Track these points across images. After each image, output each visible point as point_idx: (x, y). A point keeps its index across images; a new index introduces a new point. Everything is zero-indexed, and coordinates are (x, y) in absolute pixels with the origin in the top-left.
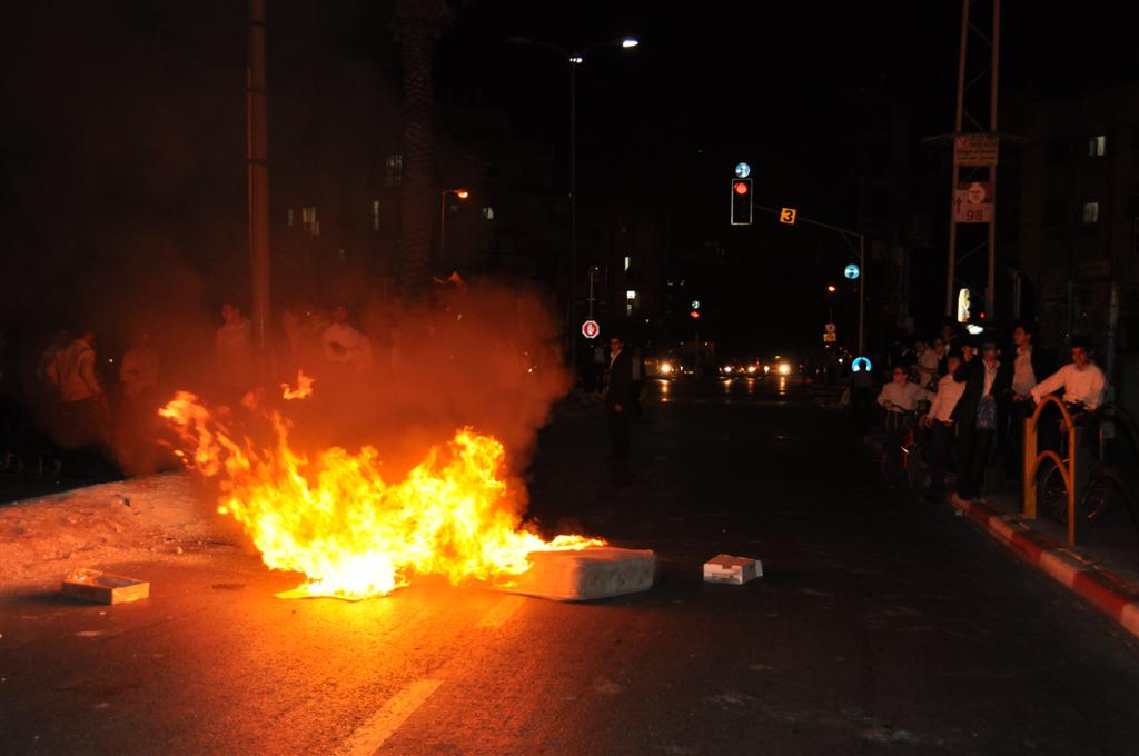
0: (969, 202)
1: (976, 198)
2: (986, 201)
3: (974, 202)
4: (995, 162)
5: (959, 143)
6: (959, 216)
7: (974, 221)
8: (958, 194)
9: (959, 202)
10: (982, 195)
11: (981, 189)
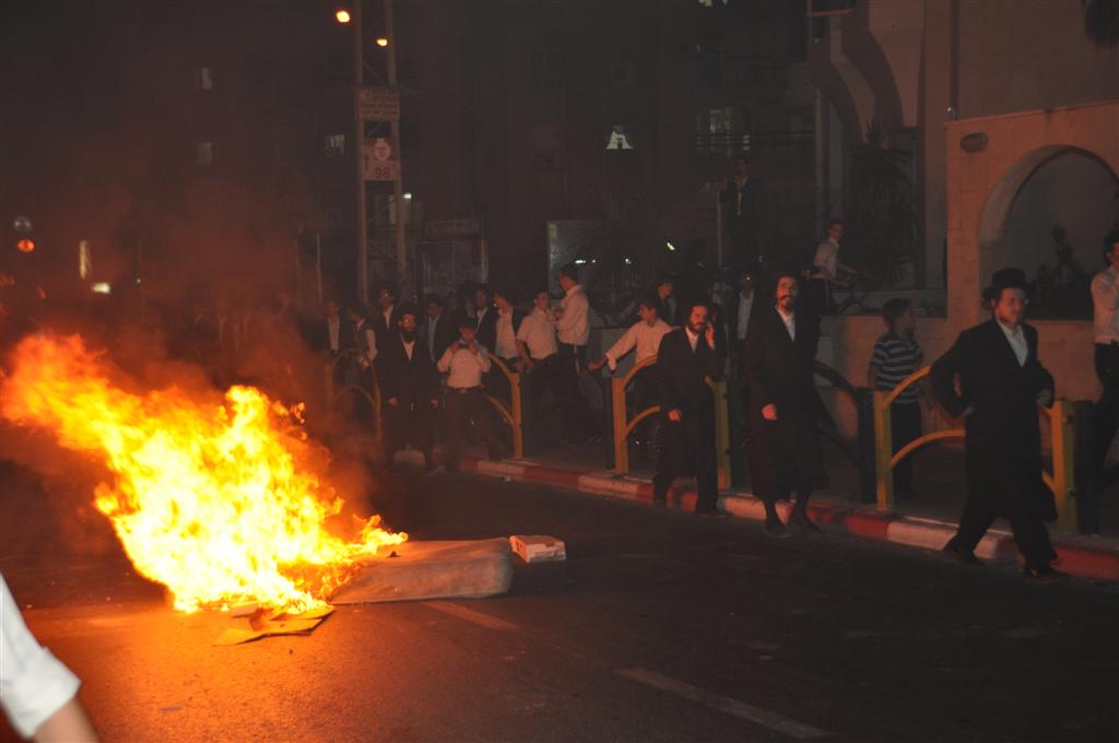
0: (376, 159)
1: (382, 155)
2: (391, 158)
3: (381, 159)
4: (397, 117)
5: (363, 95)
6: (367, 174)
7: (383, 179)
8: (364, 150)
9: (367, 158)
10: (388, 152)
11: (386, 145)
